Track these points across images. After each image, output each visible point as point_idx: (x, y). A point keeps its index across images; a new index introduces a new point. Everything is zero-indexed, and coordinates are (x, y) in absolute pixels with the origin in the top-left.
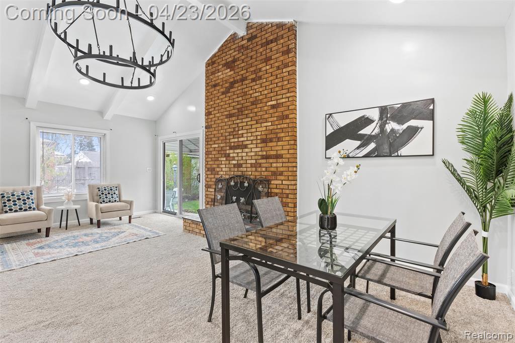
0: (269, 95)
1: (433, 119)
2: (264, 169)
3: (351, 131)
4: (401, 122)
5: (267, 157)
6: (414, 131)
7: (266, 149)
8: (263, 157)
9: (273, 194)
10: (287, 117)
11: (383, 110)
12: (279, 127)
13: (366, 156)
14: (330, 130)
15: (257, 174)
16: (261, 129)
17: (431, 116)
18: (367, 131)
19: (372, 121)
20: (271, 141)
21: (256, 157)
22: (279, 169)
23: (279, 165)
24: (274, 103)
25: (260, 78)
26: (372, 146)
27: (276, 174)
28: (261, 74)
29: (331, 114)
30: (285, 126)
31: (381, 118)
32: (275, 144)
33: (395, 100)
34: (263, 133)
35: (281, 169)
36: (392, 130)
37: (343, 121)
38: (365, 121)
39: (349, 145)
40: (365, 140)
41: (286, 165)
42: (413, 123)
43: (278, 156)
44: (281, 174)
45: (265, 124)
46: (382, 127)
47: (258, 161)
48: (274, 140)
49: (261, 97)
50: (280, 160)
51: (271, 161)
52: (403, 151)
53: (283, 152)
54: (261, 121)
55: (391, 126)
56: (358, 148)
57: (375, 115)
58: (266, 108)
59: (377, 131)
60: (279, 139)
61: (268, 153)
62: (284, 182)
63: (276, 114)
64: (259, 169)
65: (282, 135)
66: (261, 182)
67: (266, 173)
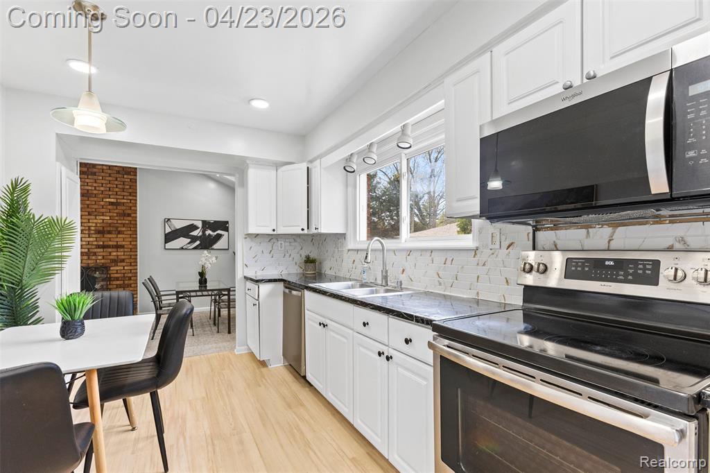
0: (107, 193)
1: (228, 231)
2: (100, 257)
3: (185, 232)
4: (214, 231)
5: (104, 247)
6: (219, 236)
7: (103, 239)
8: (98, 247)
9: (112, 279)
10: (129, 215)
11: (204, 222)
12: (119, 222)
13: (195, 248)
14: (168, 230)
15: (90, 262)
16: (96, 221)
17: (226, 229)
18: (195, 233)
19: (198, 228)
20: (109, 232)
21: (89, 247)
22: (120, 257)
23: (119, 254)
24: (112, 200)
25: (94, 174)
26: (198, 242)
27: (116, 262)
28: (94, 170)
29: (169, 219)
30: (127, 222)
31: (202, 227)
32: (113, 236)
33: (212, 218)
34: (98, 225)
35: (123, 257)
36: (209, 234)
37: (179, 225)
38: (194, 227)
39: (182, 241)
40: (194, 239)
41: (128, 253)
42: (219, 232)
43: (117, 247)
44: (123, 261)
45: (102, 217)
46: (204, 232)
47: (91, 250)
48: (114, 232)
49: (95, 192)
50: (122, 250)
51: (110, 250)
52: (215, 246)
53: (124, 243)
54: (95, 213)
55: (209, 232)
56: (189, 243)
57: (199, 224)
58: (102, 203)
59: (201, 234)
60: (119, 232)
61: (106, 243)
62: (126, 268)
63: (116, 211)
64: (94, 258)
65: (124, 229)
66: (96, 269)
67: (103, 261)
